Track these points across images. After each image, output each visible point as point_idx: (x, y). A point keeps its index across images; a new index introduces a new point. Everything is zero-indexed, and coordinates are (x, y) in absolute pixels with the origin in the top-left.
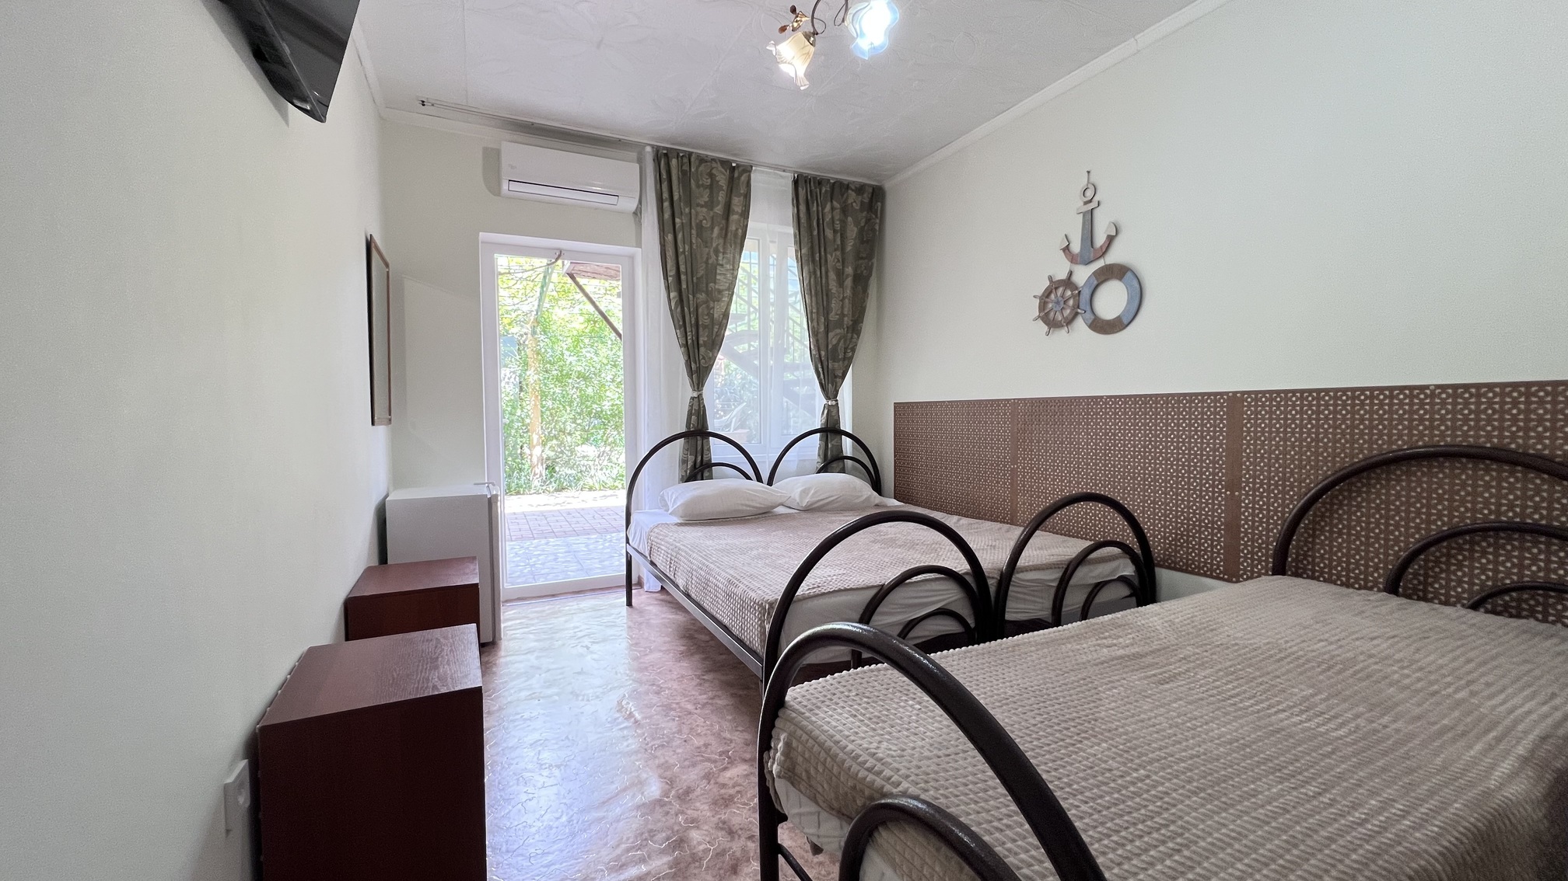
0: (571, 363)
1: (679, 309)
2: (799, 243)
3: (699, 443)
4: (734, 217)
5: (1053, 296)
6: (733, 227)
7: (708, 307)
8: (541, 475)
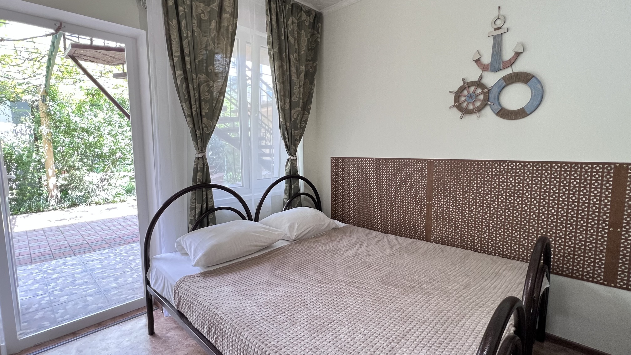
0: (76, 122)
1: (184, 85)
2: (271, 43)
3: (204, 193)
4: (226, 16)
5: (465, 92)
6: (225, 24)
7: (208, 85)
8: (57, 197)
